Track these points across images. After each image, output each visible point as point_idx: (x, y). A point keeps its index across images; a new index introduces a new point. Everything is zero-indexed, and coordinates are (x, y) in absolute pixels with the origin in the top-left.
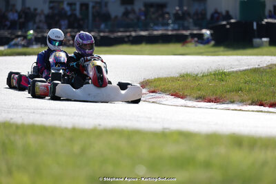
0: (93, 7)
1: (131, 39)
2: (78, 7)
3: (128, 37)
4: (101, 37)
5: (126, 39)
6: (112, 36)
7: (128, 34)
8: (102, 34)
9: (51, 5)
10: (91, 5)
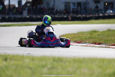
0: (83, 5)
1: (96, 17)
2: (76, 5)
3: (94, 17)
4: (83, 17)
5: (94, 18)
6: (88, 16)
7: (94, 15)
8: (84, 16)
9: (66, 4)
10: (82, 4)
